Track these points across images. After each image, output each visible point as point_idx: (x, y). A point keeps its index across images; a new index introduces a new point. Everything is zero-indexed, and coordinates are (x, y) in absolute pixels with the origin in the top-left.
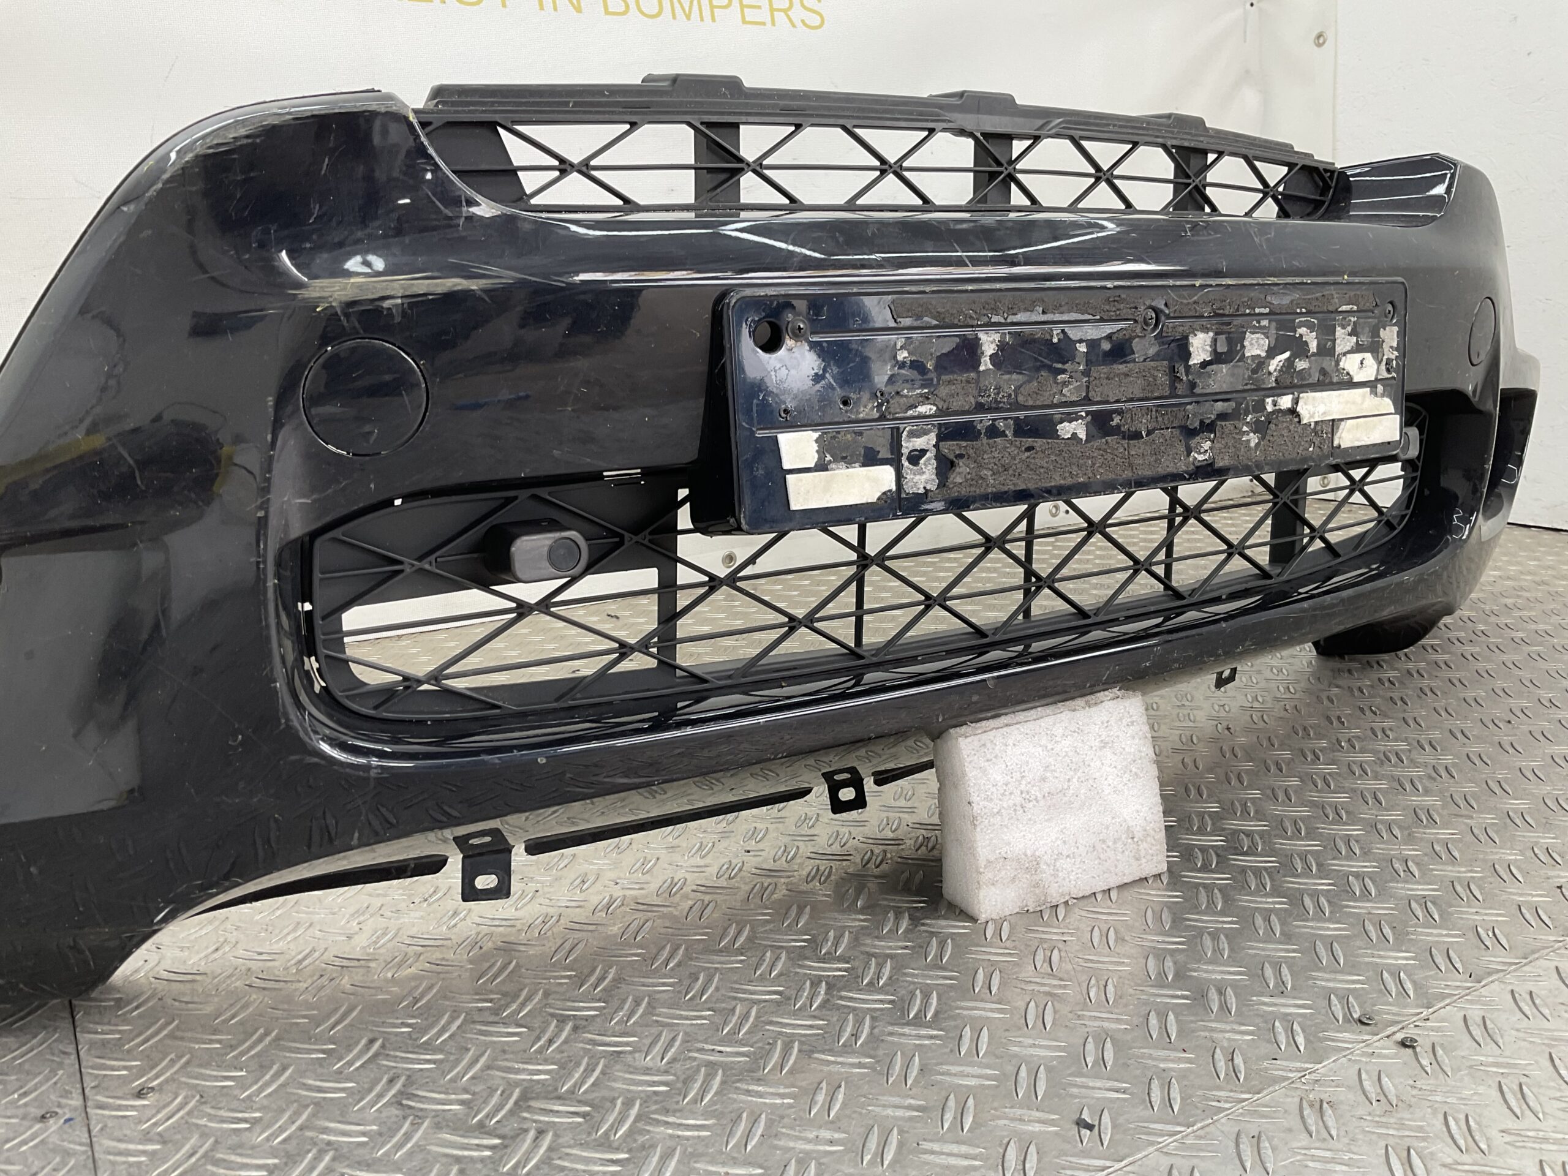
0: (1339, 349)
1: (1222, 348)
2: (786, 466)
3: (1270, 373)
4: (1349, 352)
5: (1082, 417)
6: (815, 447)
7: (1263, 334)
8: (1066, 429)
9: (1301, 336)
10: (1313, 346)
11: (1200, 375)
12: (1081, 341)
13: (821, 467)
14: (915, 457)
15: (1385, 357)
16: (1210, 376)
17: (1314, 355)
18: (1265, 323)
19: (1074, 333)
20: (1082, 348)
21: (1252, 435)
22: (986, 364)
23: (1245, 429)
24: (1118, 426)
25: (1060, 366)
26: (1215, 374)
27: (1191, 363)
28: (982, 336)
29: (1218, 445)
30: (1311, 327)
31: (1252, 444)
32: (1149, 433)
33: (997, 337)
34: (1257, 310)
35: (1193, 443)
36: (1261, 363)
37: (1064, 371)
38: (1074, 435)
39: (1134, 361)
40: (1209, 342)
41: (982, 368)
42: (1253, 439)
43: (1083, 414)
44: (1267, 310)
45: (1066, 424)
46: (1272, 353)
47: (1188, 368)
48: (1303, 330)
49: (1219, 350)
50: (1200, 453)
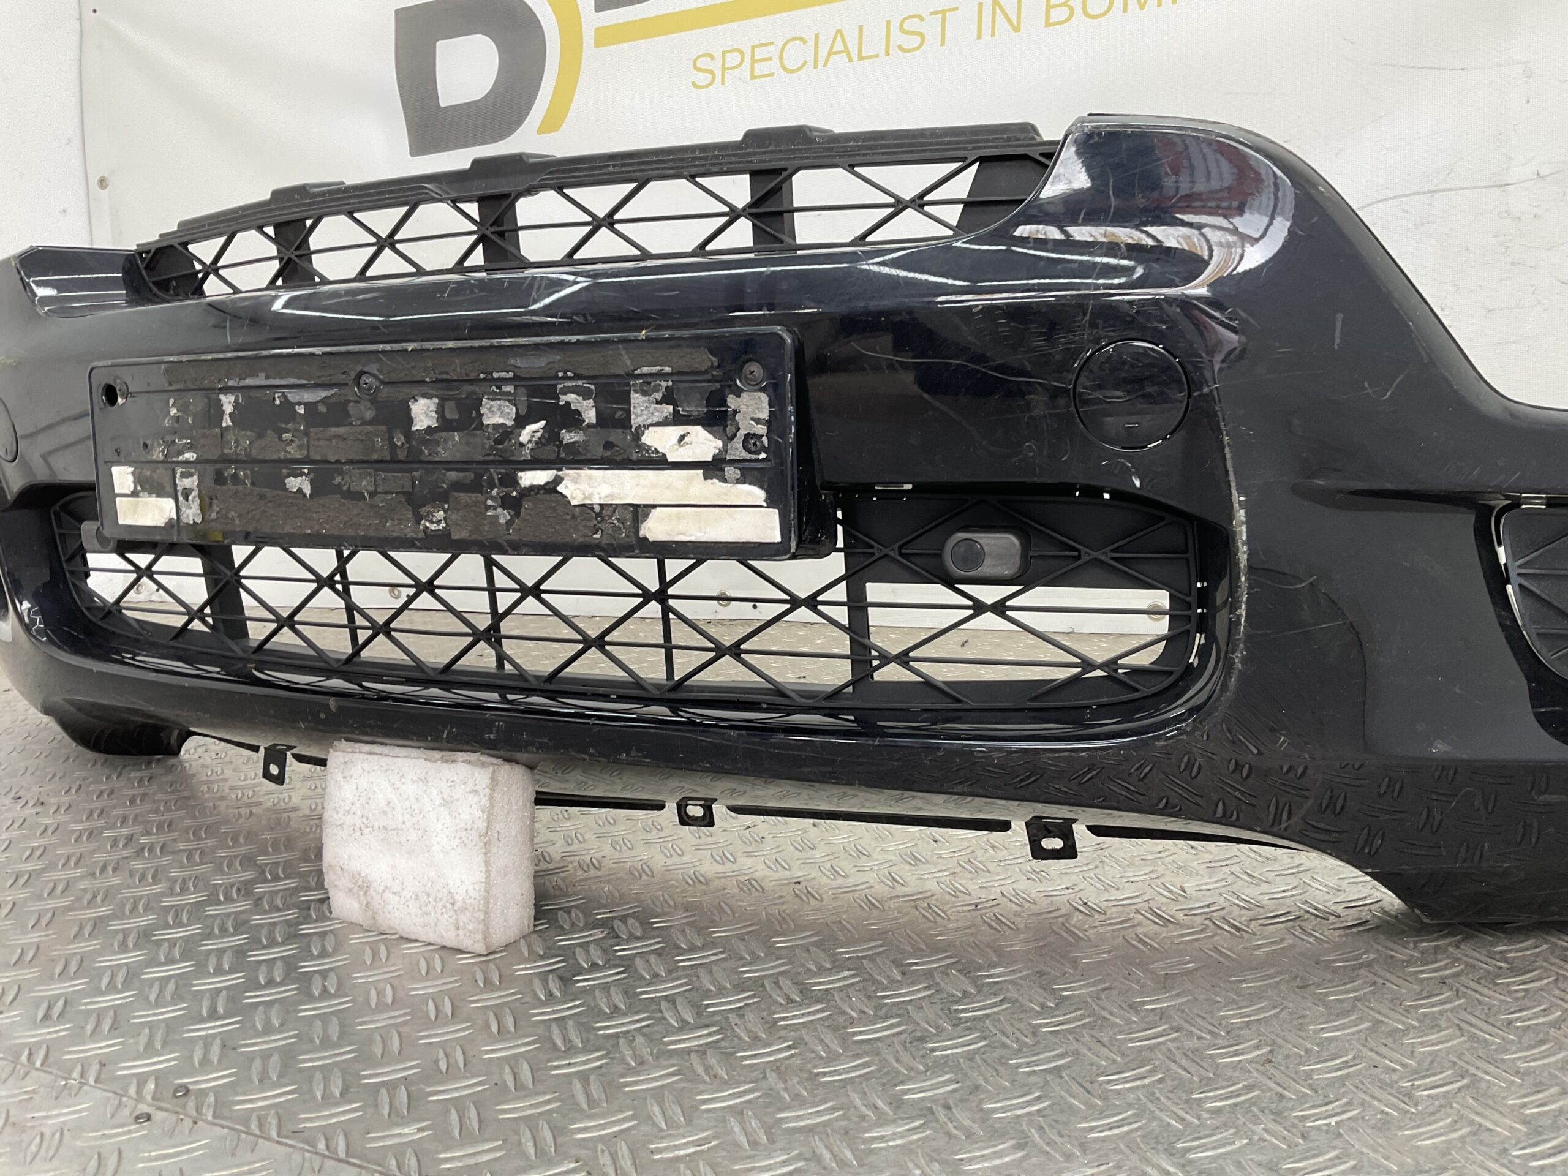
0: (636, 421)
1: (451, 414)
2: (117, 491)
3: (522, 445)
4: (657, 424)
5: (304, 474)
6: (131, 478)
7: (510, 401)
8: (294, 483)
9: (568, 404)
10: (590, 416)
11: (426, 442)
12: (299, 404)
13: (134, 494)
14: (186, 493)
15: (741, 433)
16: (438, 443)
17: (589, 426)
18: (509, 388)
19: (293, 396)
20: (301, 410)
21: (500, 510)
22: (227, 422)
23: (489, 502)
24: (339, 485)
25: (283, 426)
26: (446, 441)
27: (414, 429)
28: (222, 397)
29: (454, 517)
30: (585, 394)
31: (502, 521)
32: (373, 494)
33: (232, 398)
34: (495, 375)
35: (423, 511)
36: (506, 434)
37: (287, 431)
38: (300, 490)
39: (351, 424)
40: (433, 408)
41: (224, 425)
42: (504, 516)
43: (306, 471)
44: (511, 375)
45: (292, 479)
46: (521, 422)
47: (408, 434)
48: (571, 397)
49: (448, 416)
50: (432, 522)
